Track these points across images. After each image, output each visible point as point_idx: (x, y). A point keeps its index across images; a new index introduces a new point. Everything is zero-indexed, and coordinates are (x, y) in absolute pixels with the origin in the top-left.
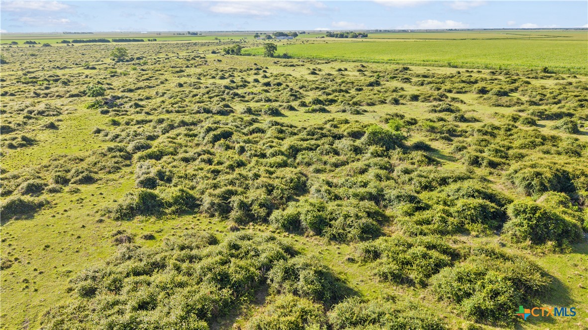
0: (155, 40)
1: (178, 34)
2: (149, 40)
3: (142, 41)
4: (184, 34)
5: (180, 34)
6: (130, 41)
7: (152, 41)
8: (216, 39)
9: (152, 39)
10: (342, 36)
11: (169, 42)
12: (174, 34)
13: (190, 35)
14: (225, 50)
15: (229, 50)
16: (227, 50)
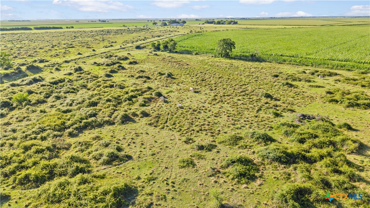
0: (73, 27)
1: (91, 21)
2: (67, 28)
3: (61, 28)
4: (96, 21)
5: (93, 21)
6: (50, 28)
7: (69, 28)
8: (124, 26)
9: (70, 26)
10: (219, 23)
11: (85, 30)
12: (89, 21)
13: (100, 22)
14: (153, 45)
15: (159, 45)
16: (156, 45)
